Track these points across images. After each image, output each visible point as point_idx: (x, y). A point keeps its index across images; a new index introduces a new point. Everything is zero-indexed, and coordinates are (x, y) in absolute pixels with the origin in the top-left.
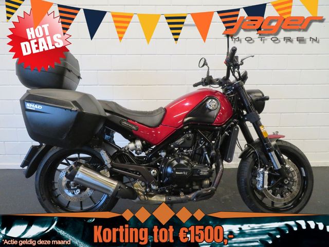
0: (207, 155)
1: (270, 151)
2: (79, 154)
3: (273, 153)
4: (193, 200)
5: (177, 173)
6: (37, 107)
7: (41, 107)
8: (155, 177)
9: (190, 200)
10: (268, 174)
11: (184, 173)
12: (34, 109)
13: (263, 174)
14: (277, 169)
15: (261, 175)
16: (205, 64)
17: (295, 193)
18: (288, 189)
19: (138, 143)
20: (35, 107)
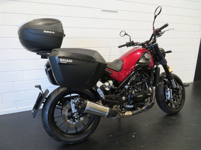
0: (147, 85)
1: (172, 79)
2: (70, 95)
3: (173, 80)
4: (145, 110)
5: (138, 96)
6: (68, 61)
7: (72, 61)
8: (125, 101)
9: (144, 110)
10: (172, 91)
11: (141, 96)
12: (66, 63)
13: (170, 91)
14: (175, 87)
15: (169, 92)
16: (126, 34)
17: (181, 99)
18: (178, 97)
19: (111, 82)
20: (66, 61)
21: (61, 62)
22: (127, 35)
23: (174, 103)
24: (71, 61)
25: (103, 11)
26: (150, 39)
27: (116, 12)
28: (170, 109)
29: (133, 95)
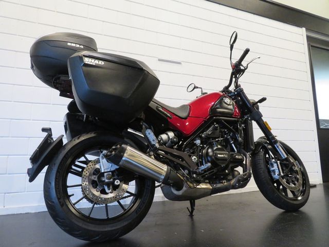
0: (233, 145)
1: (276, 142)
3: (278, 144)
4: (236, 185)
6: (97, 63)
7: (103, 63)
8: (197, 164)
9: (233, 186)
10: (280, 163)
11: (225, 156)
13: (277, 163)
14: (284, 158)
15: (275, 165)
16: (195, 87)
17: (301, 181)
18: (296, 178)
19: (171, 134)
20: (95, 62)
21: (86, 62)
22: (197, 88)
23: (289, 187)
24: (101, 63)
25: (159, 60)
26: (229, 81)
27: (179, 63)
28: (284, 198)
29: (211, 157)
